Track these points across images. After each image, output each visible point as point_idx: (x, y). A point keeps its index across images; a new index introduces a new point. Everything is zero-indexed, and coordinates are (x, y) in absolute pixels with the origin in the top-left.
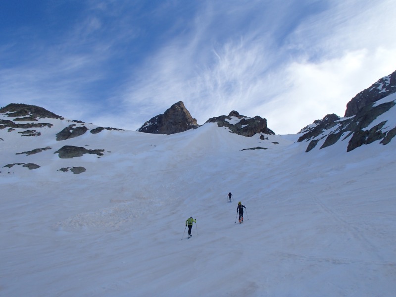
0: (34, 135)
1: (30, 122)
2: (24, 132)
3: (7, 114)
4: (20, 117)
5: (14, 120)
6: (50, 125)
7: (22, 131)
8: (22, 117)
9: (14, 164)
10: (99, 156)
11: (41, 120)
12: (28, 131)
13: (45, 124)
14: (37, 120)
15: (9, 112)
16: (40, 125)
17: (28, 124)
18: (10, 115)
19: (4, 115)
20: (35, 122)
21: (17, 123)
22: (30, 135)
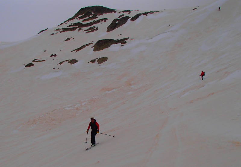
0: (93, 31)
1: (92, 21)
2: (88, 30)
3: (79, 17)
4: (86, 18)
5: (83, 21)
6: (105, 20)
7: (87, 29)
8: (88, 18)
9: (64, 61)
10: (122, 45)
11: (100, 17)
12: (90, 28)
13: (102, 20)
14: (97, 18)
15: (80, 16)
16: (98, 22)
17: (91, 22)
18: (80, 18)
19: (77, 19)
20: (96, 20)
21: (84, 23)
22: (91, 31)
